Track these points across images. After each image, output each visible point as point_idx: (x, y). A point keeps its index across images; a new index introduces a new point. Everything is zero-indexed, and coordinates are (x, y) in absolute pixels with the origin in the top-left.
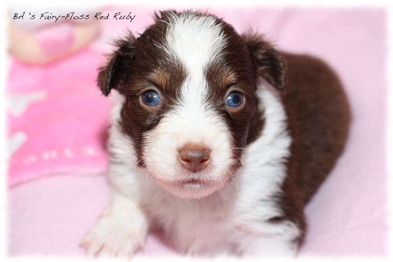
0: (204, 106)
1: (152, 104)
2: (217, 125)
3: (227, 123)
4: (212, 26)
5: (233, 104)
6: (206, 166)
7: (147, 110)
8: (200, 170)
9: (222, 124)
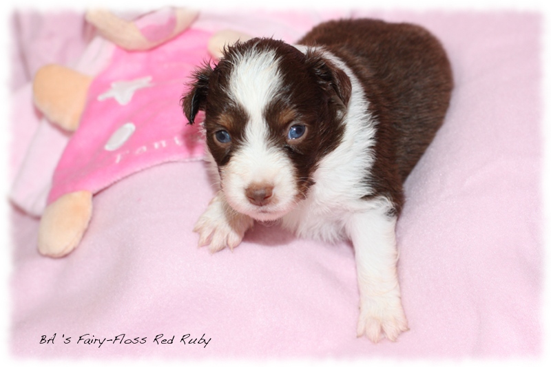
0: (266, 144)
1: (225, 141)
2: (279, 161)
3: (289, 157)
4: (270, 64)
5: (297, 135)
6: (270, 201)
7: (219, 147)
8: (265, 204)
9: (284, 158)
